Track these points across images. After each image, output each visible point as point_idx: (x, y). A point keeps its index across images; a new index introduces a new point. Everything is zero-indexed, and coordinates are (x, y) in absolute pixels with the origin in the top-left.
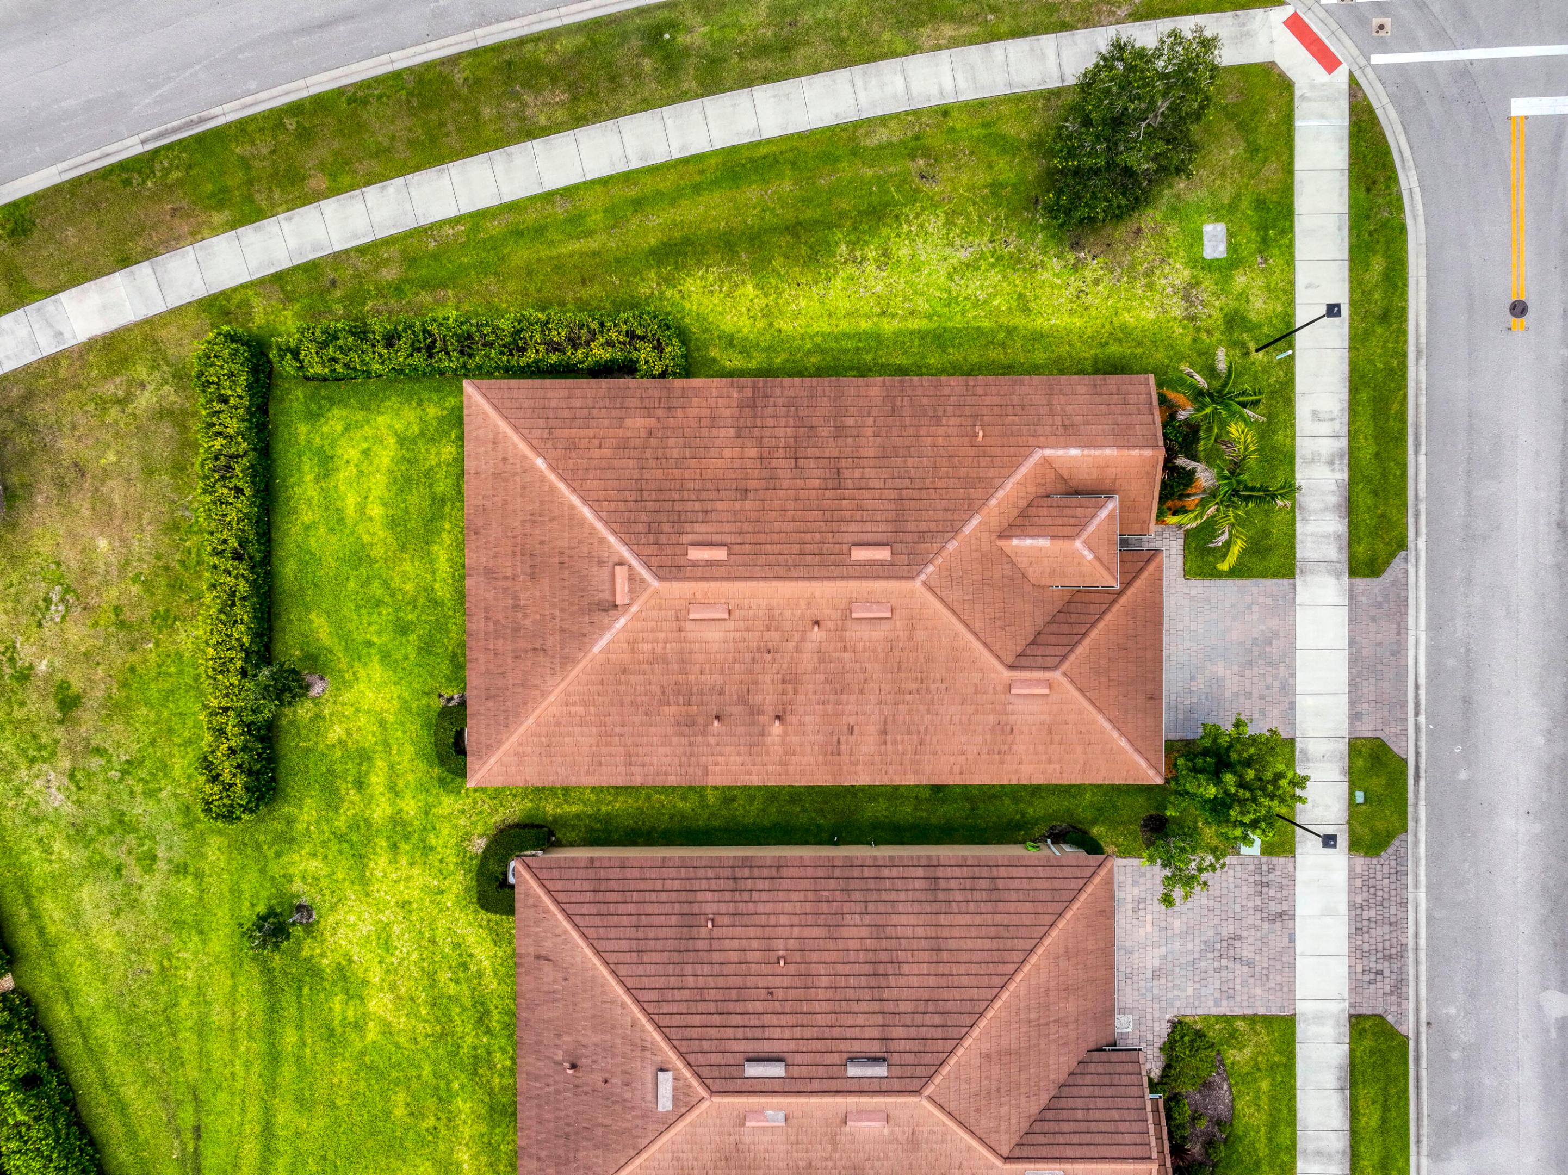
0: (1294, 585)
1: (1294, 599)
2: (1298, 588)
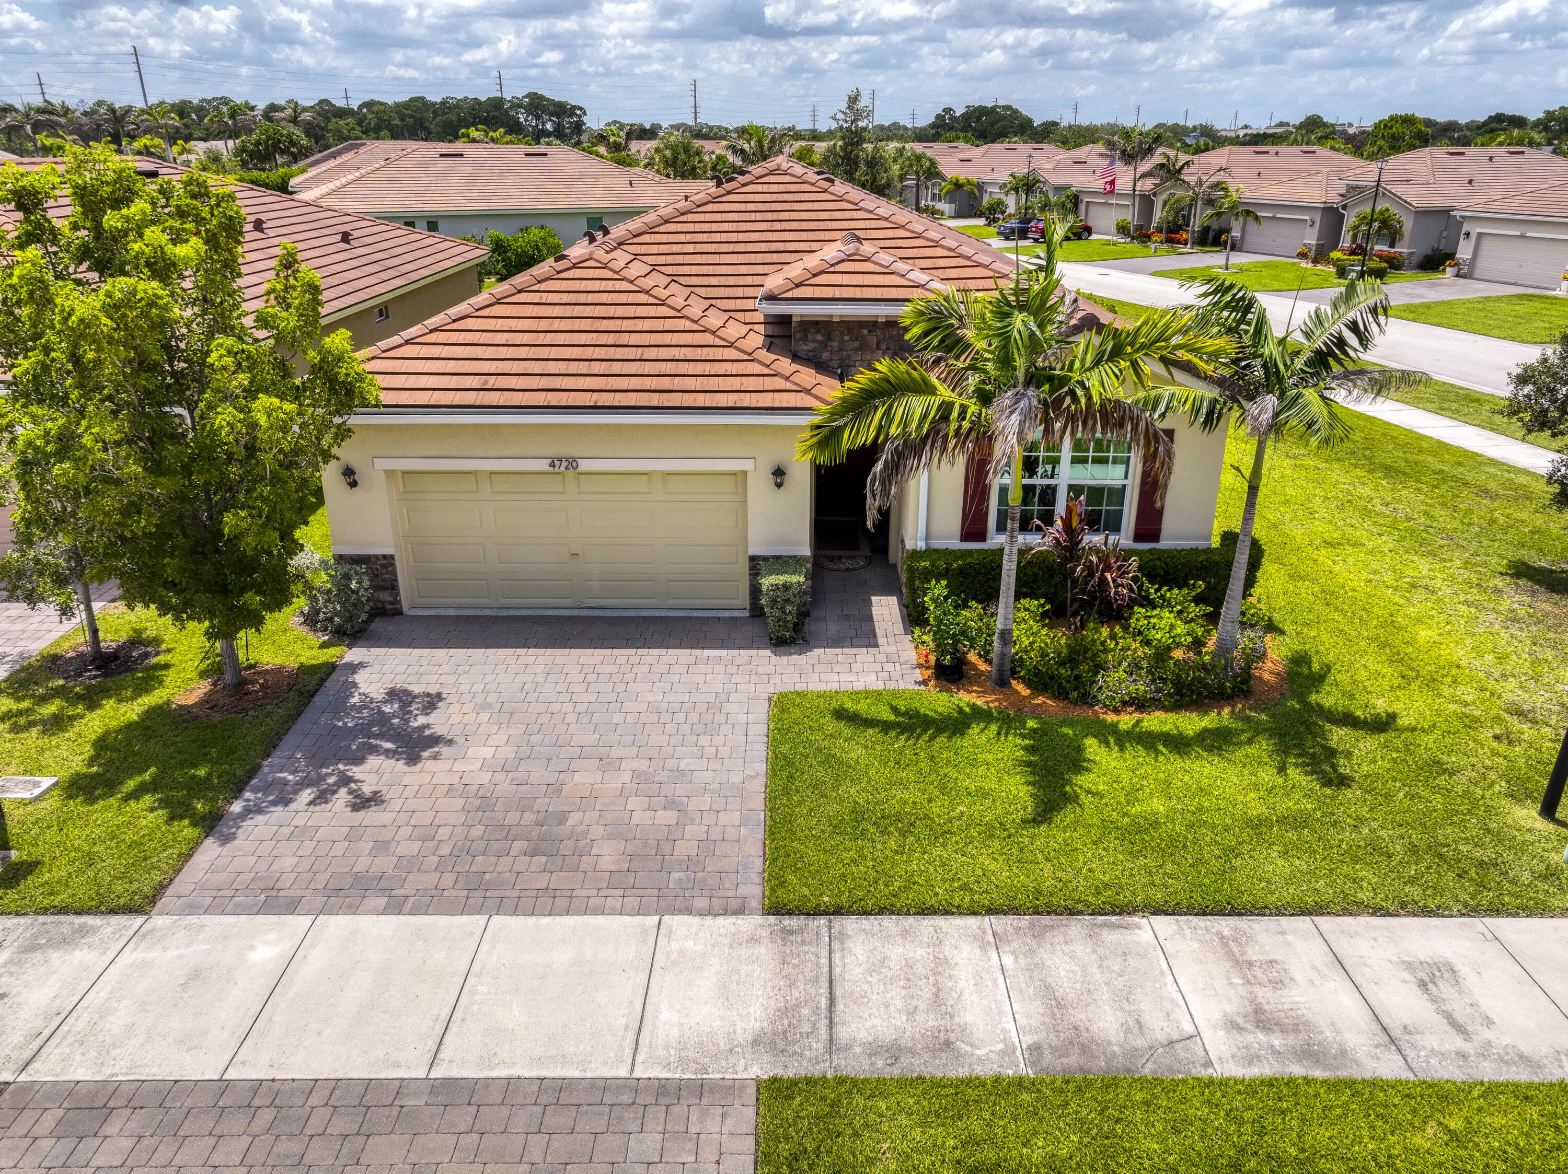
0: (740, 911)
1: (689, 911)
2: (726, 924)
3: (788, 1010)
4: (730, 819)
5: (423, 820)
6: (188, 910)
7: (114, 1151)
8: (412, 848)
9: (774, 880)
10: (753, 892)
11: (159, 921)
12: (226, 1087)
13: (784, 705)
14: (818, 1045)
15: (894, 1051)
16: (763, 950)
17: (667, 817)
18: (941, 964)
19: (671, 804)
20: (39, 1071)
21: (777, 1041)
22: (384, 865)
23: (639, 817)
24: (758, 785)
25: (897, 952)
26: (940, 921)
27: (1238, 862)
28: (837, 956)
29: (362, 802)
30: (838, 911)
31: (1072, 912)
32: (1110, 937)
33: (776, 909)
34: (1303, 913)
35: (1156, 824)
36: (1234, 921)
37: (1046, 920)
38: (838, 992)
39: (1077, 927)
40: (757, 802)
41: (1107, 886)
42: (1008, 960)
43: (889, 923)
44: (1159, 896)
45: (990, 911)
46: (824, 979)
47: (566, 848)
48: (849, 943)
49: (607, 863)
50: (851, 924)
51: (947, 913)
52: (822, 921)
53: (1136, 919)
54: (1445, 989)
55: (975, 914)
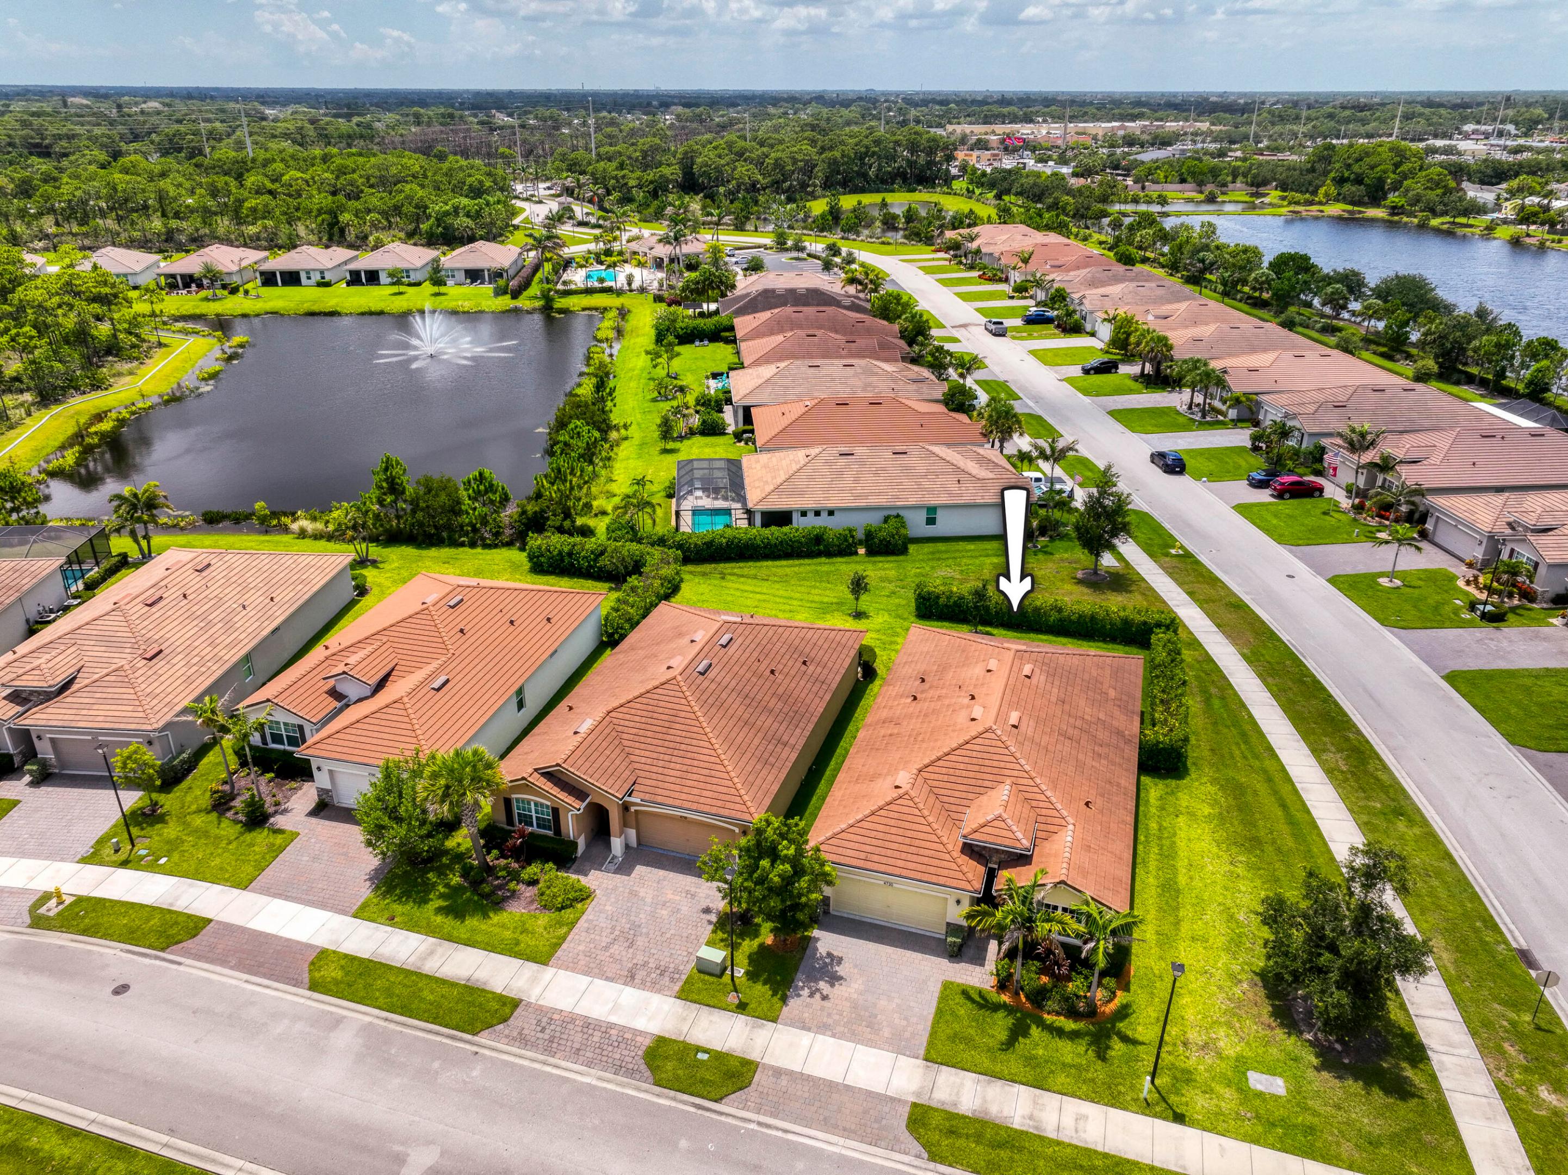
0: (917, 1057)
1: (905, 1055)
2: (913, 1060)
3: (922, 1088)
4: (921, 1027)
5: (840, 1008)
6: (786, 1024)
7: (784, 1083)
8: (836, 1017)
9: (928, 1051)
10: (922, 1052)
11: (779, 1026)
12: (802, 1074)
13: (947, 986)
14: (927, 1097)
15: (943, 1103)
16: (921, 1070)
17: (904, 1023)
18: (962, 1084)
19: (906, 1019)
20: (765, 1061)
21: (918, 1094)
22: (830, 1021)
23: (897, 1021)
24: (931, 1017)
25: (952, 1079)
26: (966, 1073)
27: (1052, 1074)
28: (938, 1076)
29: (825, 998)
30: (942, 1064)
31: (1000, 1079)
32: (1007, 1088)
33: (926, 1060)
34: (1060, 1094)
35: (1036, 1058)
36: (1041, 1091)
37: (993, 1079)
38: (935, 1085)
39: (1000, 1083)
40: (929, 1024)
41: (1014, 1074)
42: (979, 1087)
43: (953, 1070)
44: (1025, 1080)
45: (979, 1073)
46: (933, 1081)
47: (876, 1027)
48: (941, 1073)
49: (886, 1035)
50: (944, 1068)
51: (968, 1071)
52: (937, 1065)
53: (1016, 1085)
54: (1081, 1123)
55: (975, 1073)
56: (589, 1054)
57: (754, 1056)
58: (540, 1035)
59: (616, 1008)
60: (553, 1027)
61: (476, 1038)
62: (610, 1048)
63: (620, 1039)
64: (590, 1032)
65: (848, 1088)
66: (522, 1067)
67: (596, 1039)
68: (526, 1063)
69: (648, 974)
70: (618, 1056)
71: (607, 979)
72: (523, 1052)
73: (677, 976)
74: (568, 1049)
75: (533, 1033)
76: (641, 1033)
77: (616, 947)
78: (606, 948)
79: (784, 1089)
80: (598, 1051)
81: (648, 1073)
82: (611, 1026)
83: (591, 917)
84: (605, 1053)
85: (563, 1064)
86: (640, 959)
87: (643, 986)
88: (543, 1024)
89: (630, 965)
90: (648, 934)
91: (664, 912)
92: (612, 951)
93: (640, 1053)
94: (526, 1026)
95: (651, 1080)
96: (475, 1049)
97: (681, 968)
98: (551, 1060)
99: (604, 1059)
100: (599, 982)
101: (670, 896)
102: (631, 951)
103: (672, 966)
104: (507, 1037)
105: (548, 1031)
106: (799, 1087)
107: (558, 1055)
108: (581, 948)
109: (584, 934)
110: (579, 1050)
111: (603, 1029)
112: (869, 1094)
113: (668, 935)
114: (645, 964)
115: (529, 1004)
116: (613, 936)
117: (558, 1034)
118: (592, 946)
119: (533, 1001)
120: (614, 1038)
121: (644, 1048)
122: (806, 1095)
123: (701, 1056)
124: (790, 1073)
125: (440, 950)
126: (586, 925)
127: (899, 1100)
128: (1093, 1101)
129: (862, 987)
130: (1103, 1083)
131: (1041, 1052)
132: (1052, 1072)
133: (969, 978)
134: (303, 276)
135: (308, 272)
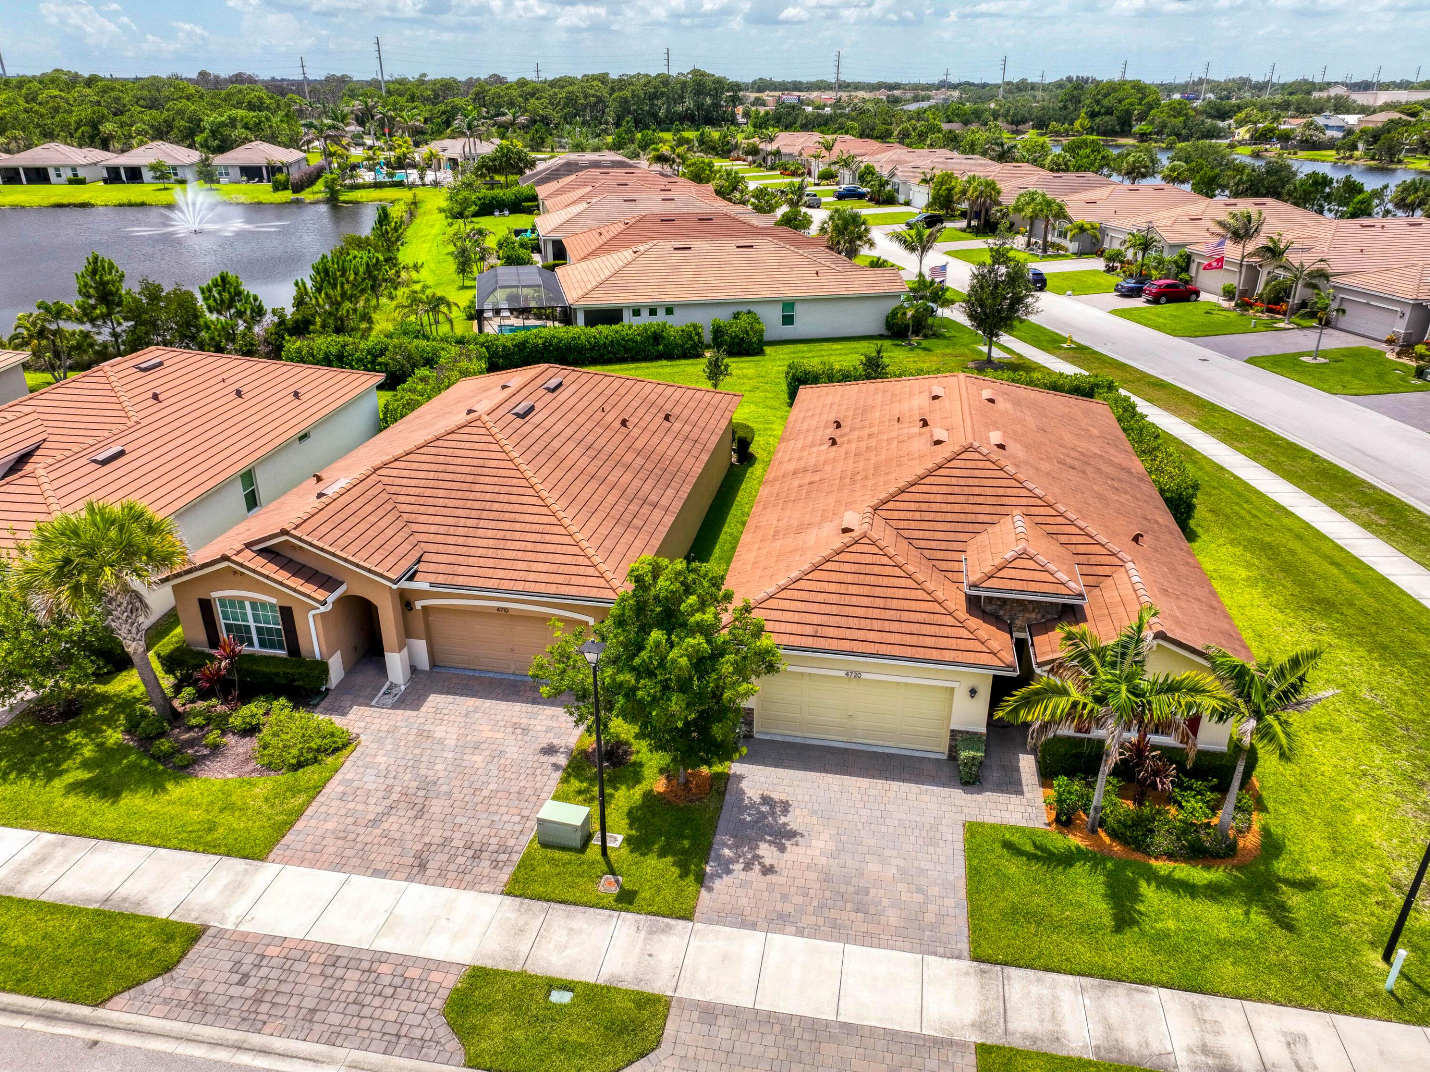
0: (959, 957)
1: (935, 954)
2: (953, 962)
3: (986, 1012)
4: (949, 902)
5: (800, 883)
6: (709, 922)
7: (725, 1033)
8: (799, 900)
9: (975, 943)
10: (964, 946)
11: (699, 926)
12: (757, 1012)
13: (973, 830)
14: (1000, 1030)
15: (1034, 1039)
16: (973, 980)
17: (918, 898)
18: (1055, 998)
19: (919, 890)
20: (682, 993)
21: (980, 1026)
22: (788, 908)
23: (905, 896)
24: (962, 883)
25: (1035, 989)
26: (1055, 976)
27: (1208, 964)
28: (1006, 987)
29: (768, 870)
30: (1006, 964)
31: (1120, 980)
32: (1138, 996)
33: (977, 959)
34: (1237, 998)
35: (1168, 936)
36: (1201, 997)
37: (1107, 982)
38: (1008, 1006)
39: (1121, 989)
40: (962, 894)
41: (1139, 969)
42: (1087, 1001)
43: (1030, 973)
44: (1164, 978)
45: (1079, 974)
46: (1001, 998)
47: (872, 910)
48: (1012, 982)
49: (893, 921)
50: (1012, 971)
51: (1058, 972)
52: (999, 968)
53: (1151, 989)
54: (1299, 1048)
55: (1072, 974)
56: (334, 1019)
57: (660, 986)
58: (236, 991)
59: (389, 923)
60: (263, 972)
61: (101, 1013)
62: (377, 1001)
63: (398, 981)
64: (339, 972)
65: (849, 1029)
66: (189, 1061)
67: (349, 986)
68: (198, 1052)
69: (451, 859)
70: (391, 1015)
71: (376, 873)
72: (197, 1029)
73: (503, 857)
74: (291, 1013)
75: (221, 989)
76: (439, 965)
77: (392, 819)
78: (375, 822)
79: (727, 1046)
80: (353, 1009)
81: (454, 1044)
82: (381, 957)
83: (349, 776)
84: (366, 1012)
85: (278, 1044)
86: (436, 834)
87: (442, 879)
88: (245, 969)
89: (418, 846)
90: (449, 794)
91: (478, 758)
92: (385, 826)
93: (437, 1003)
94: (209, 975)
95: (460, 1057)
96: (93, 1034)
97: (511, 842)
98: (255, 1039)
99: (365, 1023)
100: (361, 883)
101: (487, 734)
102: (420, 823)
103: (494, 841)
104: (166, 1001)
105: (252, 981)
106: (755, 1037)
107: (267, 1029)
108: (330, 825)
109: (335, 803)
110: (313, 1011)
111: (365, 965)
112: (891, 1035)
113: (486, 793)
114: (446, 842)
115: (221, 933)
116: (387, 802)
117: (272, 985)
118: (350, 820)
119: (229, 926)
120: (386, 980)
121: (443, 993)
122: (772, 1053)
123: (560, 997)
124: (734, 1012)
125: (60, 853)
126: (341, 789)
127: (951, 1043)
128: (1301, 1006)
129: (831, 846)
130: (1304, 971)
131: (1171, 924)
132: (1206, 958)
133: (1007, 815)
134: (52, 173)
135: (57, 169)
